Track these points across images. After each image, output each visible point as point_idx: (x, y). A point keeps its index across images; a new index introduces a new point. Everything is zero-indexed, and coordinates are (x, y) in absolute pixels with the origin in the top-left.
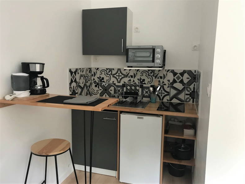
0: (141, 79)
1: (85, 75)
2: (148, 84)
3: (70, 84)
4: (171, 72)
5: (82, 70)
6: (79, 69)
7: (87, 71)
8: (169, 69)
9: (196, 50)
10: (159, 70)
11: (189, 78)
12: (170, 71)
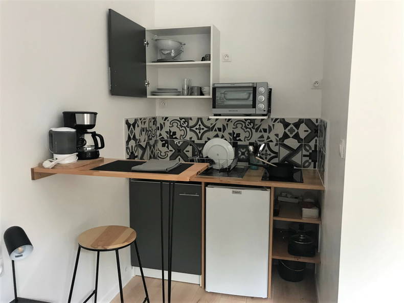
0: (234, 133)
1: (148, 129)
2: (245, 141)
3: (128, 142)
4: (281, 122)
5: (143, 121)
6: (139, 120)
7: (151, 121)
8: (277, 117)
9: (318, 89)
10: (262, 120)
11: (308, 131)
12: (279, 120)
